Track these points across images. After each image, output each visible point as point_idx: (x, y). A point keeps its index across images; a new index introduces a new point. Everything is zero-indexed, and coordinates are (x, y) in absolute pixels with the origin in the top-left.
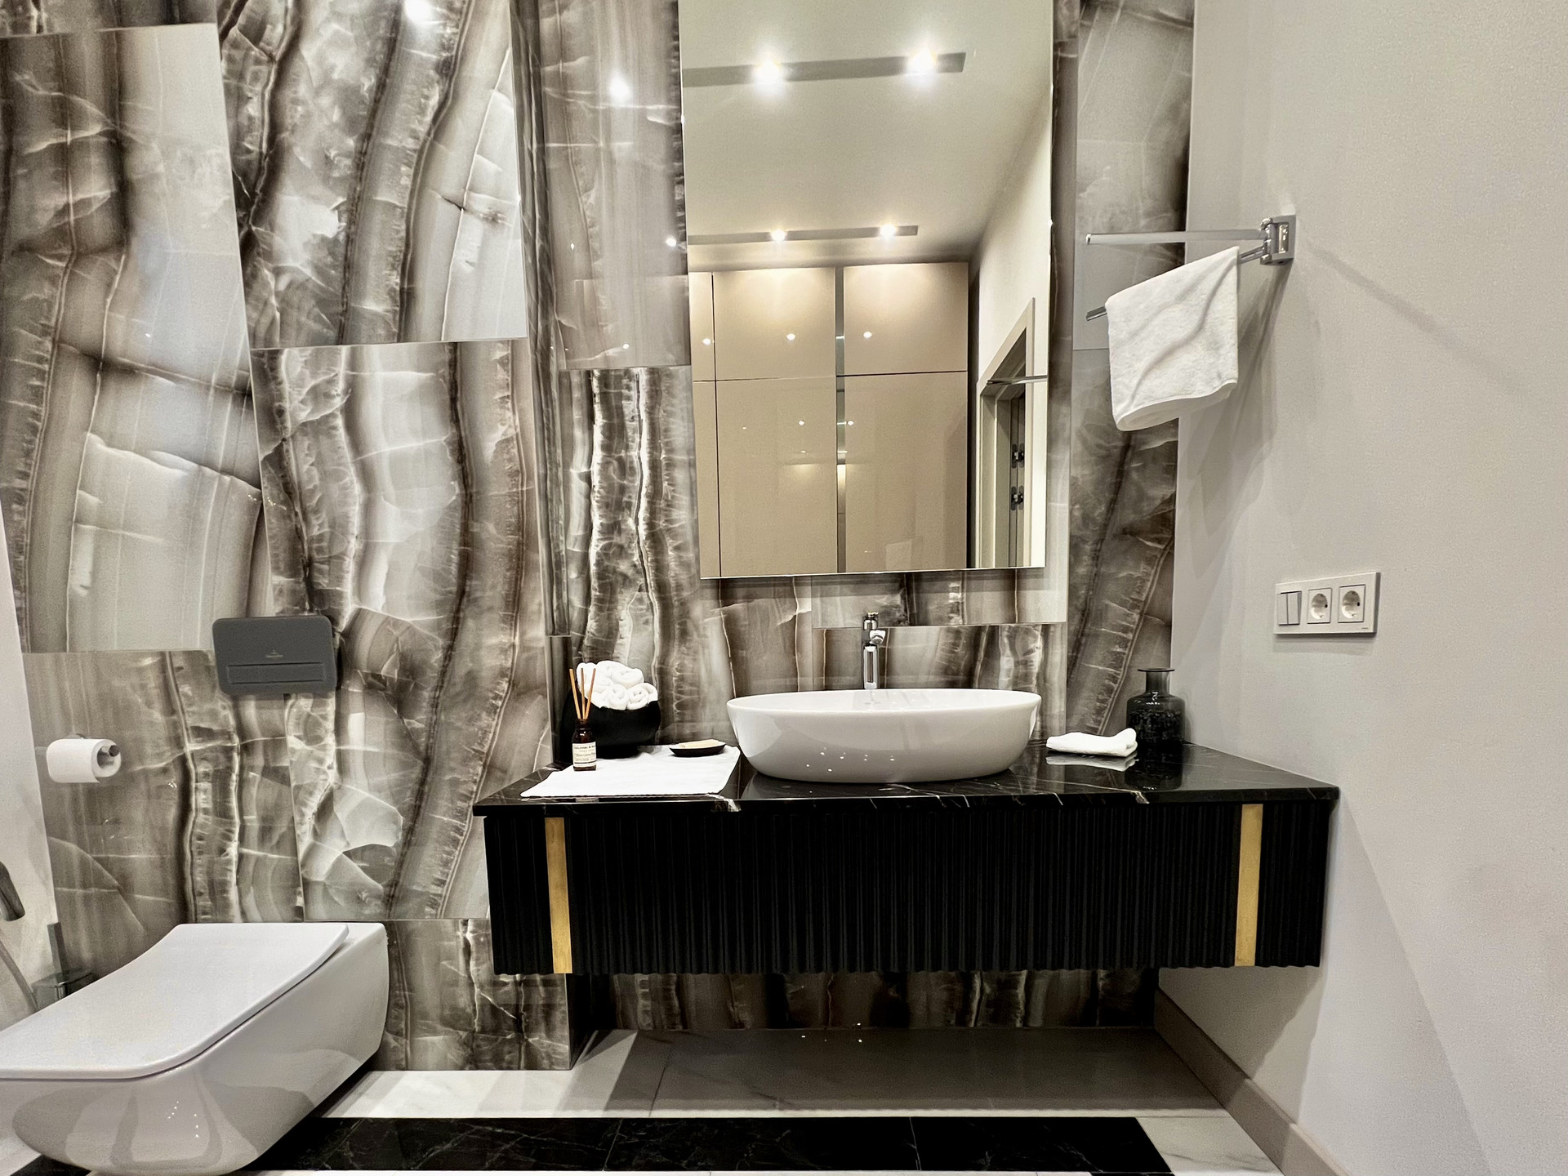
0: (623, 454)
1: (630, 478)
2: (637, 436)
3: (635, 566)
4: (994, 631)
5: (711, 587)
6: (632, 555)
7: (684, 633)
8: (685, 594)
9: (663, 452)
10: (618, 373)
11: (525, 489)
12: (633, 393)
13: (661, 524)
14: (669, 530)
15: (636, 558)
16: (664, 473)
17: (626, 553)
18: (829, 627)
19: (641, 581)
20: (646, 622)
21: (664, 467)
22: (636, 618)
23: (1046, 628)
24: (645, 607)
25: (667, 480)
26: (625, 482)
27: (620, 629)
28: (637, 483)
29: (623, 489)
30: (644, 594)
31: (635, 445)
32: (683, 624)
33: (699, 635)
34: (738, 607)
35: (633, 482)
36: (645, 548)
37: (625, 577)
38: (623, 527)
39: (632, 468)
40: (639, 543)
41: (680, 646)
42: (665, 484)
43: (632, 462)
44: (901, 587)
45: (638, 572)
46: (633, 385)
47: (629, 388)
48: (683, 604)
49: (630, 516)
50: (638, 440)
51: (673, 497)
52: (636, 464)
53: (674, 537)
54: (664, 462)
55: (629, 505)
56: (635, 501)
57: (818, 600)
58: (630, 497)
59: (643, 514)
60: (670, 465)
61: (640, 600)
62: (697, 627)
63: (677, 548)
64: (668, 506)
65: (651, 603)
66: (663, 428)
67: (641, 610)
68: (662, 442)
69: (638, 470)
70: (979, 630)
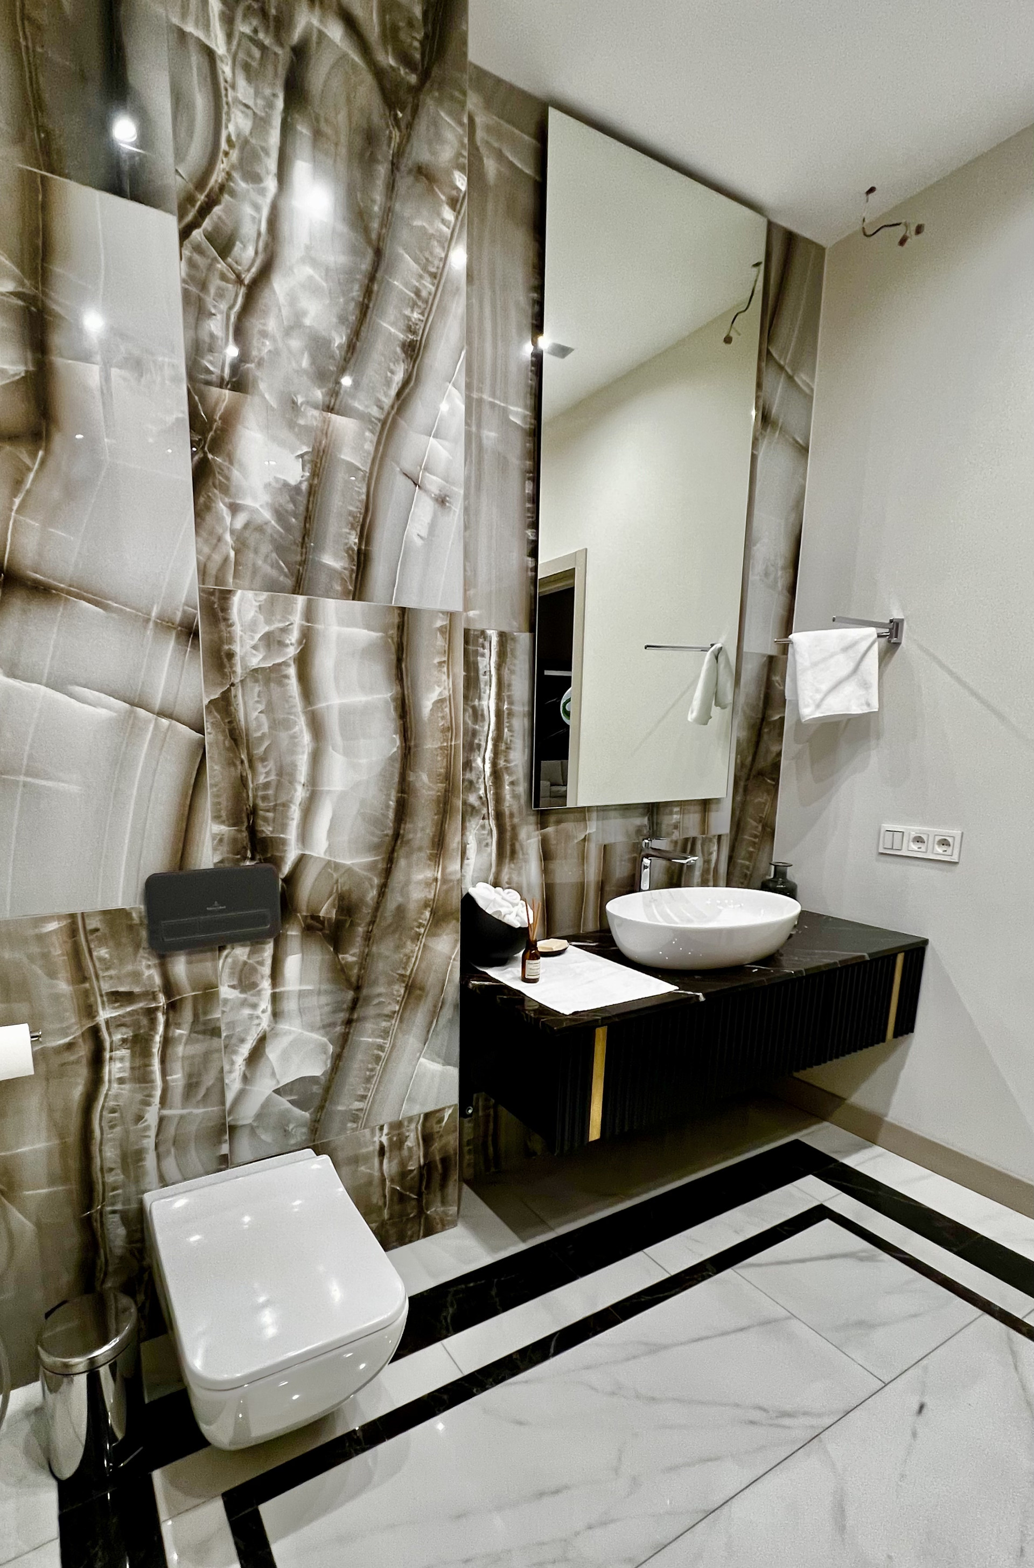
0: (476, 703)
1: (481, 724)
2: (488, 688)
3: (481, 798)
4: (694, 840)
5: (533, 815)
6: (479, 789)
7: (513, 852)
8: (516, 820)
9: (506, 703)
10: (476, 633)
11: (453, 743)
12: (487, 651)
13: (502, 763)
14: (507, 768)
15: (482, 792)
16: (506, 720)
17: (475, 787)
18: (606, 842)
19: (484, 811)
20: (487, 845)
21: (505, 716)
22: (479, 842)
23: (720, 837)
24: (486, 832)
25: (508, 727)
26: (477, 727)
27: (467, 852)
28: (486, 728)
29: (474, 733)
30: (486, 821)
31: (485, 696)
32: (513, 846)
33: (523, 854)
34: (550, 830)
35: (483, 727)
36: (489, 783)
37: (473, 807)
38: (474, 765)
39: (483, 715)
40: (484, 778)
41: (509, 864)
42: (506, 730)
43: (483, 710)
44: (648, 811)
45: (483, 804)
46: (487, 644)
47: (483, 647)
48: (514, 828)
49: (479, 755)
50: (488, 691)
51: (511, 741)
52: (486, 713)
53: (509, 774)
54: (506, 712)
55: (479, 746)
56: (483, 744)
57: (600, 823)
58: (480, 740)
59: (489, 754)
60: (511, 714)
61: (483, 827)
62: (521, 846)
63: (512, 783)
64: (507, 748)
65: (491, 829)
66: (506, 682)
67: (483, 834)
68: (505, 694)
69: (487, 718)
70: (686, 840)
